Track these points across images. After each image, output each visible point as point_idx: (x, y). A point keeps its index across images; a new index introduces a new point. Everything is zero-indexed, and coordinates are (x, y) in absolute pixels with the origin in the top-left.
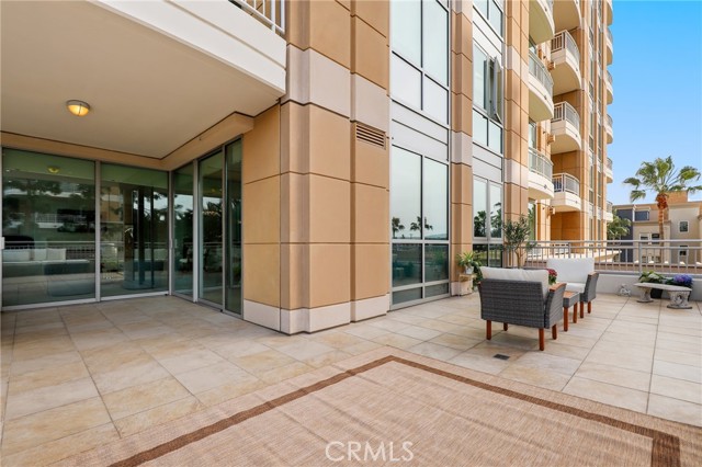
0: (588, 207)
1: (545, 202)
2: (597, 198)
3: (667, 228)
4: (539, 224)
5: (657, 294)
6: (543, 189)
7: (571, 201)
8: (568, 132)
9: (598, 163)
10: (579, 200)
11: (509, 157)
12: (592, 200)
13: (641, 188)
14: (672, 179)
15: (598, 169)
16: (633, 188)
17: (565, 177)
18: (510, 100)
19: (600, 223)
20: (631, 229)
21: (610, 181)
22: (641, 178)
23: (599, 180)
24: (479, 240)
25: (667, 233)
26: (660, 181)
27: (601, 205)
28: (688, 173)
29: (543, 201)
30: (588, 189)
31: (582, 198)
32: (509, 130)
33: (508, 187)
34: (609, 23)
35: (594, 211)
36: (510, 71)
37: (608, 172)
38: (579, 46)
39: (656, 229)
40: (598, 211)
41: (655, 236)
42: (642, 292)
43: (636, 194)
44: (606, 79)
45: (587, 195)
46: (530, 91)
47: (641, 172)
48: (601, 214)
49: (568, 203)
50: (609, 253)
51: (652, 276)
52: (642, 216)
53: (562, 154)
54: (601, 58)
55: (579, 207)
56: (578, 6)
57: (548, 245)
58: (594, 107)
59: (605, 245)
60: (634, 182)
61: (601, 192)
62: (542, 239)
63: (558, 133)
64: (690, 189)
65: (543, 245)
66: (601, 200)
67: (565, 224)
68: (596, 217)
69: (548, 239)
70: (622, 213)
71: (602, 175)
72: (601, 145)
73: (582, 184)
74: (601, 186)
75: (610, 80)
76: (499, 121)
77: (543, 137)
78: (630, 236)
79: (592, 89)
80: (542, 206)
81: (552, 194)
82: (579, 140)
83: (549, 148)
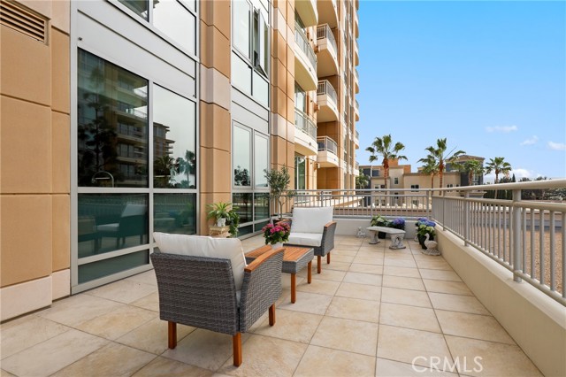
0: (343, 165)
1: (313, 158)
2: (349, 159)
3: (388, 181)
4: (308, 176)
5: (382, 235)
6: (308, 146)
7: (331, 158)
8: (329, 105)
9: (350, 133)
10: (337, 159)
11: (275, 112)
12: (346, 160)
13: (376, 154)
14: (391, 149)
15: (350, 138)
16: (371, 154)
17: (327, 139)
18: (276, 58)
19: (352, 176)
20: (370, 181)
21: (357, 147)
22: (375, 148)
23: (350, 145)
24: (242, 189)
25: (388, 185)
26: (385, 150)
27: (352, 164)
28: (399, 147)
29: (310, 157)
30: (343, 151)
31: (339, 157)
32: (276, 87)
33: (274, 138)
34: (357, 37)
35: (347, 168)
36: (276, 31)
37: (356, 141)
38: (337, 42)
39: (383, 182)
40: (350, 168)
41: (382, 187)
42: (372, 235)
43: (373, 158)
44: (355, 74)
45: (342, 156)
46: (295, 58)
47: (375, 143)
48: (352, 170)
49: (329, 160)
50: (355, 198)
51: (379, 220)
52: (375, 173)
53: (326, 123)
54: (352, 58)
55: (337, 164)
56: (336, 9)
57: (315, 193)
58: (347, 91)
59: (354, 193)
60: (371, 150)
61: (352, 155)
62: (310, 188)
63: (322, 104)
64: (400, 157)
65: (311, 193)
66: (352, 160)
67: (328, 177)
68: (349, 172)
69: (315, 188)
70: (365, 171)
71: (352, 142)
72: (352, 121)
73: (339, 147)
74: (352, 150)
75: (357, 76)
76: (264, 75)
77: (311, 106)
78: (369, 187)
79: (346, 78)
80: (310, 161)
81: (316, 152)
82: (336, 112)
83: (315, 115)
